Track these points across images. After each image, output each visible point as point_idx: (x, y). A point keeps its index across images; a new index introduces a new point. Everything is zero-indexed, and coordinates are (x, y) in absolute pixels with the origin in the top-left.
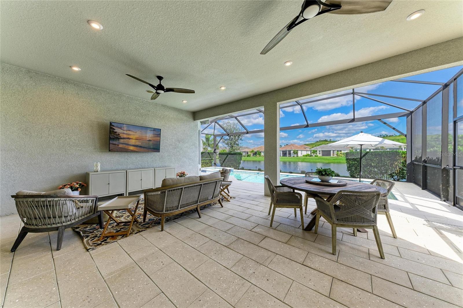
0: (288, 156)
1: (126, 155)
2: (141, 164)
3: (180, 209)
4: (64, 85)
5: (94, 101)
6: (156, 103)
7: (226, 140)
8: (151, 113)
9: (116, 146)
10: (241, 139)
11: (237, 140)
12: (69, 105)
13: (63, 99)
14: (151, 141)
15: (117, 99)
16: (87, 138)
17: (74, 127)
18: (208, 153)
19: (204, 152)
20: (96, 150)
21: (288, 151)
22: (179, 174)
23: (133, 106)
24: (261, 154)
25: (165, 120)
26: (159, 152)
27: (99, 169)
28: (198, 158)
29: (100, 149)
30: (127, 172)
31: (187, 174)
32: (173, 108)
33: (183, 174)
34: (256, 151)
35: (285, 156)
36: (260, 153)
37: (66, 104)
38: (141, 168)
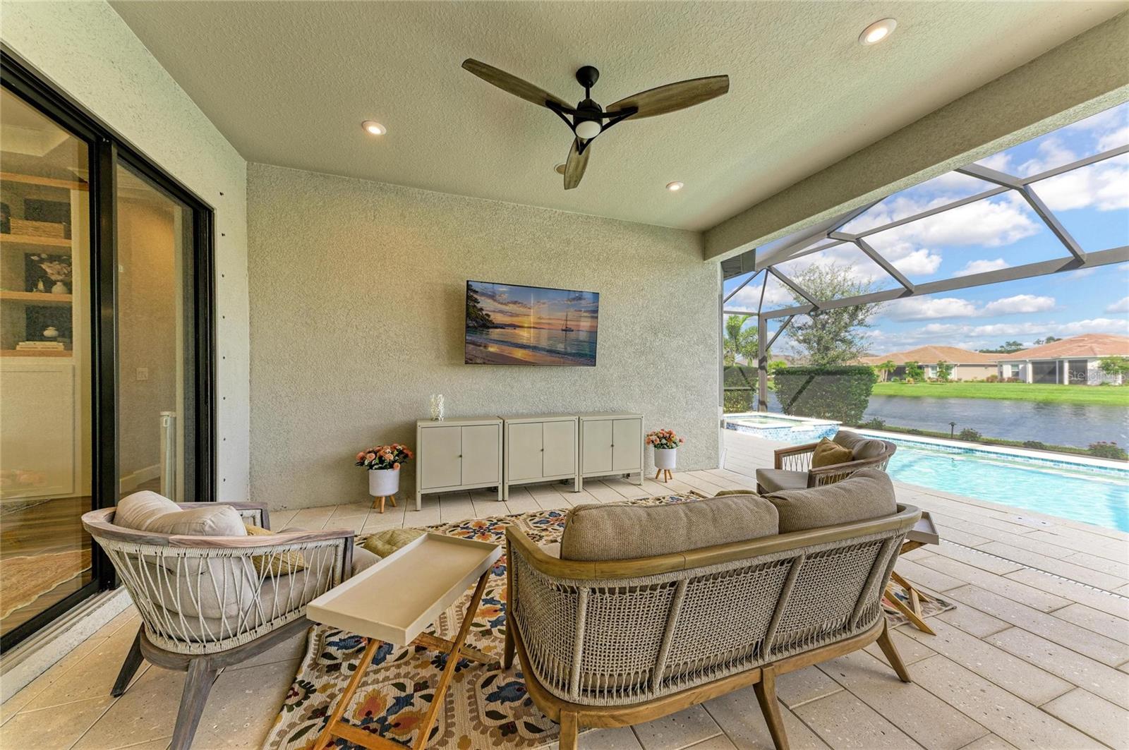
0: (1071, 382)
1: (508, 373)
2: (546, 401)
3: (665, 692)
4: (376, 197)
5: (437, 229)
6: (588, 216)
7: (800, 328)
8: (572, 248)
9: (481, 348)
10: (861, 323)
11: (846, 326)
12: (385, 246)
13: (374, 233)
15: (487, 217)
16: (422, 329)
17: (396, 301)
18: (740, 369)
19: (728, 368)
20: (441, 359)
21: (1070, 362)
22: (654, 438)
23: (525, 232)
24: (923, 373)
25: (611, 266)
26: (595, 365)
27: (442, 412)
28: (715, 387)
29: (448, 359)
30: (506, 424)
31: (680, 441)
32: (636, 224)
33: (665, 438)
34: (902, 364)
35: (1054, 382)
36: (919, 371)
37: (380, 245)
38: (544, 413)
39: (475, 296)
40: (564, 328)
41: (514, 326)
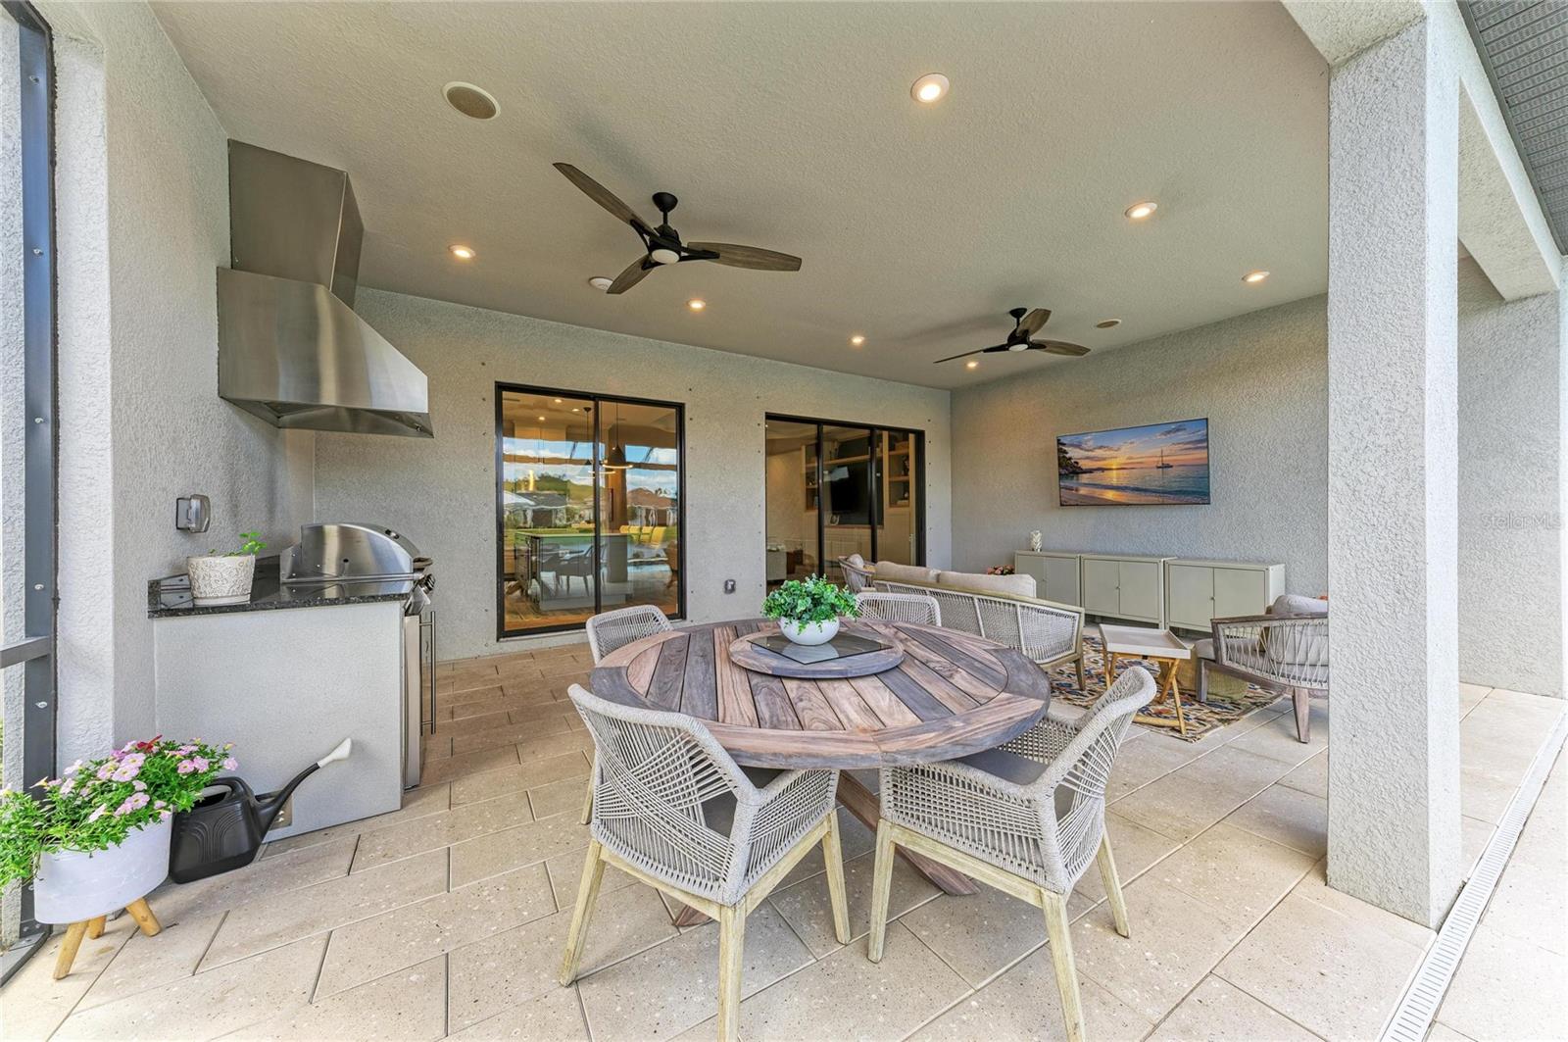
14: (1171, 467)
26: (1209, 504)
30: (1082, 559)
39: (1064, 448)
40: (1160, 465)
41: (1103, 470)
